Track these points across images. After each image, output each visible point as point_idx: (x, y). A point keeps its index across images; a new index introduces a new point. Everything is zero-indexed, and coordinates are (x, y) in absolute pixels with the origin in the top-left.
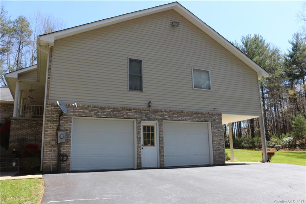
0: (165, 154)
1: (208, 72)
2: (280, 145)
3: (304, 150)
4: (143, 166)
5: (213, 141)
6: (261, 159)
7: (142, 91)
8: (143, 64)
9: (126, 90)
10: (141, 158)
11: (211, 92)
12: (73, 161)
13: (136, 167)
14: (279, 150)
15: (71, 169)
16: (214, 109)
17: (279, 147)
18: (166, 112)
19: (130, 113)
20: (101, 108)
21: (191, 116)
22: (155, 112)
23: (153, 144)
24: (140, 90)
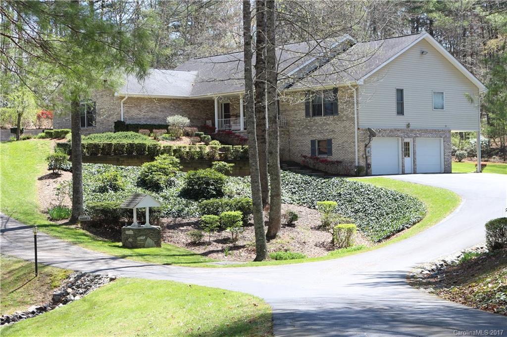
0: (417, 164)
1: (442, 93)
2: (464, 152)
3: (504, 161)
4: (406, 172)
5: (444, 154)
6: (475, 170)
7: (403, 115)
8: (404, 92)
9: (395, 115)
10: (404, 166)
11: (444, 111)
12: (374, 168)
13: (401, 173)
14: (463, 160)
15: (373, 174)
16: (446, 126)
17: (463, 154)
18: (418, 131)
19: (398, 133)
20: (384, 130)
21: (432, 134)
22: (412, 131)
23: (409, 156)
24: (402, 113)
